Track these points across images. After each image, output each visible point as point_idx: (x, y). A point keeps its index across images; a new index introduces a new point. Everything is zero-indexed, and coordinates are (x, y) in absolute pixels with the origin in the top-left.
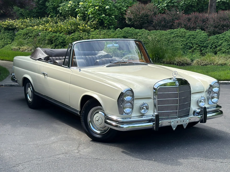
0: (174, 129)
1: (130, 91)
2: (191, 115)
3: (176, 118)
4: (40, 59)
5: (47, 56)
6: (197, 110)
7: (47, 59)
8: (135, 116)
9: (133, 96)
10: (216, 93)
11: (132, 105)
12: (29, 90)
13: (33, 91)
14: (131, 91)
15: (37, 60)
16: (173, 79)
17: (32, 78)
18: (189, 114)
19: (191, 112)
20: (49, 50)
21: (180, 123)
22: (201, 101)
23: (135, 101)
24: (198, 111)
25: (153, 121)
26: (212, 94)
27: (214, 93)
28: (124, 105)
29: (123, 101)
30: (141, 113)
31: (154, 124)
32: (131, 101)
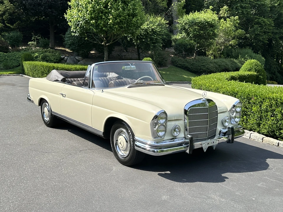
0: (205, 151)
1: (163, 114)
2: (217, 135)
3: (205, 140)
4: (57, 80)
5: (63, 77)
6: (223, 131)
7: (64, 81)
8: (167, 140)
9: (166, 118)
10: (239, 113)
11: (165, 127)
12: (46, 110)
13: (50, 111)
14: (165, 113)
15: (54, 81)
16: (202, 100)
17: (49, 98)
18: (215, 135)
19: (218, 132)
20: (64, 72)
21: (210, 145)
22: (225, 121)
23: (168, 123)
24: (225, 131)
25: (186, 143)
26: (235, 113)
27: (237, 112)
28: (158, 129)
29: (156, 124)
30: (173, 136)
31: (187, 146)
32: (164, 124)
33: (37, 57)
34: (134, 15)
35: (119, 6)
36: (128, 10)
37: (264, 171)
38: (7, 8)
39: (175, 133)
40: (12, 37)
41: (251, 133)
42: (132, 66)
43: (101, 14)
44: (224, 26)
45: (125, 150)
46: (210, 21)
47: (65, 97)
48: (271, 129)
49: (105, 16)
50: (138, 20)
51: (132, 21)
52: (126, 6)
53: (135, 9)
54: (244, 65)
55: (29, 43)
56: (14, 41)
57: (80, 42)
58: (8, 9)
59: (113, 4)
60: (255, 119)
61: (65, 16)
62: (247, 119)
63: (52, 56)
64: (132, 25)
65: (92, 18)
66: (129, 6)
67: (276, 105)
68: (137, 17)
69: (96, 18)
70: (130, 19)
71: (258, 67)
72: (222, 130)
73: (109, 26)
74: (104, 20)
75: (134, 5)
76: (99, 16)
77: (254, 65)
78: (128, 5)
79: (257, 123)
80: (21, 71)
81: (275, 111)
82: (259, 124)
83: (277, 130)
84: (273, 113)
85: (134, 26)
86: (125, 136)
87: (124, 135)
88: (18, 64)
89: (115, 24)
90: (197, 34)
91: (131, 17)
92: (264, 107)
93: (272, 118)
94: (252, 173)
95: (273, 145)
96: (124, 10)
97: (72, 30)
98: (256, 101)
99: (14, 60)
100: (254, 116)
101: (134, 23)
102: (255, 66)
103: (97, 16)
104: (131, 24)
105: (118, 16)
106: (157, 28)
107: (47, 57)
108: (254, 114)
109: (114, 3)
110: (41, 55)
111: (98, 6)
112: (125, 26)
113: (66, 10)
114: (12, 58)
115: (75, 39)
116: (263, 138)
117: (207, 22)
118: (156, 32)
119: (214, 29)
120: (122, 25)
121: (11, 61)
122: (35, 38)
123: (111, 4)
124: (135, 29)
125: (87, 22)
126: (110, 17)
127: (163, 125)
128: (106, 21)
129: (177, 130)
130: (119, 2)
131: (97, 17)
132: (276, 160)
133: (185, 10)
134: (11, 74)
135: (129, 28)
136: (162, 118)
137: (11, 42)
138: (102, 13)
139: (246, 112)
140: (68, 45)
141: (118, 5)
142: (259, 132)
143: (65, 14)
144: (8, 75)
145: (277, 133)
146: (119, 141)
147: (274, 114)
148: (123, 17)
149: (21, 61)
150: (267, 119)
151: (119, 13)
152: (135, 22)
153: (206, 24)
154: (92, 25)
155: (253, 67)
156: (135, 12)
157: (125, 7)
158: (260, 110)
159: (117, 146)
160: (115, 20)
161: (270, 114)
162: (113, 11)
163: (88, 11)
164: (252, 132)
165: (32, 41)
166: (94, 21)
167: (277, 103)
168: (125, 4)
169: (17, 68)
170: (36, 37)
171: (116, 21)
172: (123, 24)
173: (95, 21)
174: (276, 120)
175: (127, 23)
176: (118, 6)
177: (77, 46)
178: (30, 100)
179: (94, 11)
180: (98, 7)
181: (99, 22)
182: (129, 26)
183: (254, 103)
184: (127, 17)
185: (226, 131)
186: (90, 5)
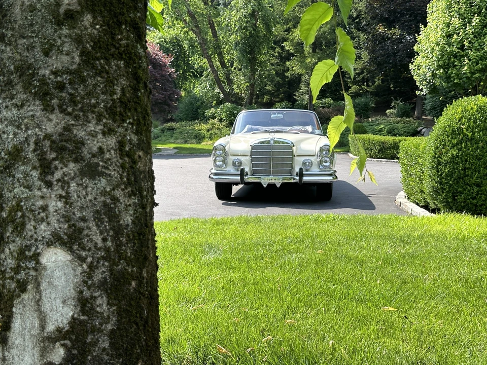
0: (265, 186)
10: (327, 157)
11: (224, 158)
21: (272, 182)
26: (321, 157)
27: (323, 156)
28: (215, 159)
29: (214, 154)
30: (234, 168)
32: (222, 156)
33: (380, 131)
38: (366, 64)
43: (453, 59)
49: (461, 61)
55: (388, 111)
58: (366, 66)
61: (411, 67)
63: (403, 128)
65: (439, 67)
69: (447, 67)
73: (464, 76)
74: (458, 68)
76: (451, 63)
89: (474, 72)
103: (448, 63)
107: (395, 130)
110: (386, 128)
113: (413, 59)
122: (395, 103)
123: (470, 42)
126: (466, 63)
128: (461, 69)
129: (237, 163)
131: (448, 65)
138: (454, 57)
141: (483, 42)
162: (472, 53)
163: (433, 58)
165: (392, 108)
166: (441, 71)
170: (398, 102)
173: (444, 71)
179: (442, 56)
180: (449, 49)
181: (449, 72)
186: (438, 48)
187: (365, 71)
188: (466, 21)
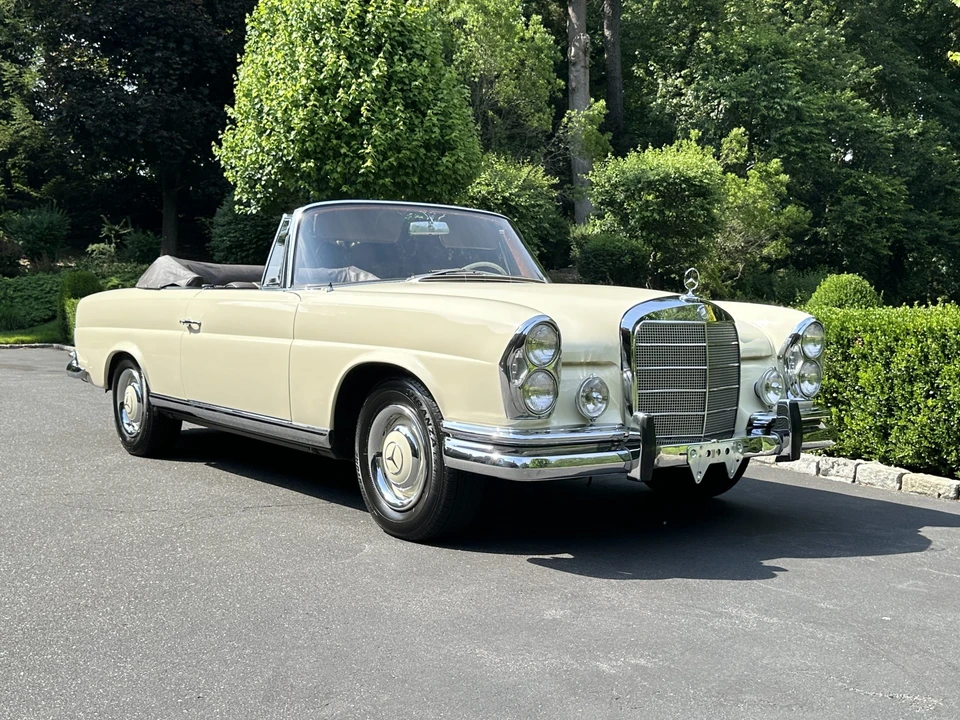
0: (698, 478)
1: (545, 328)
2: (740, 433)
3: (699, 439)
4: (173, 285)
5: (196, 276)
6: (759, 418)
7: (196, 284)
8: (559, 427)
9: (558, 346)
10: (814, 362)
11: (555, 382)
12: (130, 395)
14: (551, 325)
15: (162, 288)
16: (684, 298)
18: (733, 432)
19: (741, 425)
21: (716, 459)
22: (768, 388)
23: (565, 374)
24: (768, 418)
25: (631, 443)
26: (800, 363)
27: (807, 359)
28: (526, 381)
29: (521, 363)
30: (583, 417)
31: (635, 455)
32: (550, 368)
34: (445, 147)
35: (396, 116)
36: (426, 131)
37: (918, 554)
38: (22, 133)
39: (590, 406)
40: (33, 226)
41: (858, 464)
42: (435, 223)
43: (335, 142)
44: (740, 194)
45: (408, 484)
46: (695, 177)
47: (198, 331)
48: (930, 443)
49: (350, 147)
50: (457, 161)
51: (437, 165)
52: (417, 117)
53: (449, 127)
54: (816, 293)
55: (91, 247)
56: (41, 240)
57: (261, 239)
58: (24, 137)
59: (376, 109)
60: (870, 414)
61: (216, 150)
62: (839, 416)
64: (439, 177)
65: (305, 155)
66: (427, 118)
67: (943, 352)
68: (454, 152)
69: (319, 156)
70: (431, 158)
71: (865, 297)
72: (756, 415)
73: (360, 179)
74: (347, 160)
75: (445, 114)
76: (329, 149)
77: (850, 290)
78: (425, 115)
79: (876, 427)
80: (56, 334)
81: (937, 375)
82: (884, 433)
83: (949, 444)
84: (932, 384)
85: (446, 183)
86: (409, 435)
87: (404, 430)
88: (50, 313)
89: (382, 174)
90: (655, 220)
91: (435, 154)
92: (899, 364)
93: (930, 402)
94: (871, 559)
95: (939, 495)
96: (411, 129)
97: (236, 198)
98: (872, 349)
99: (36, 299)
100: (865, 403)
101: (446, 171)
102: (855, 293)
103: (323, 148)
104: (434, 175)
105: (390, 149)
106: (519, 196)
108: (865, 394)
109: (380, 108)
110: (128, 284)
111: (327, 114)
112: (416, 180)
113: (220, 132)
114: (29, 293)
115: (248, 229)
116: (903, 475)
117: (688, 180)
118: (516, 209)
119: (708, 203)
120: (405, 178)
121: (26, 302)
122: (110, 230)
123: (371, 110)
124: (449, 191)
125: (287, 170)
126: (367, 151)
127: (547, 372)
128: (352, 165)
129: (595, 395)
130: (396, 104)
131: (321, 152)
132: (954, 529)
133: (609, 136)
134: (23, 342)
135: (429, 188)
136: (541, 345)
137: (28, 242)
138: (338, 137)
139: (837, 392)
140: (222, 251)
141: (392, 113)
142: (885, 460)
143: (213, 143)
144: (11, 347)
145: (949, 454)
146: (387, 453)
147: (938, 386)
148: (408, 153)
149: (61, 298)
150: (911, 407)
151: (397, 140)
152: (447, 167)
153: (684, 186)
154: (306, 176)
155: (846, 296)
156: (447, 138)
157: (417, 122)
158: (888, 379)
159: (379, 470)
160: (382, 162)
161: (919, 388)
162: (375, 132)
163: (293, 133)
164: (858, 461)
165: (101, 241)
166: (312, 164)
167: (944, 346)
168: (415, 112)
169: (46, 325)
170: (117, 228)
171: (386, 163)
172: (407, 174)
173: (316, 165)
174: (944, 407)
175: (424, 170)
176: (392, 117)
177: (251, 251)
178: (78, 370)
179: (312, 132)
180: (326, 119)
181: (328, 167)
182: (430, 183)
183: (864, 357)
184: (423, 151)
185: (770, 418)
186: (302, 113)
187: (21, 149)
188: (358, 62)
